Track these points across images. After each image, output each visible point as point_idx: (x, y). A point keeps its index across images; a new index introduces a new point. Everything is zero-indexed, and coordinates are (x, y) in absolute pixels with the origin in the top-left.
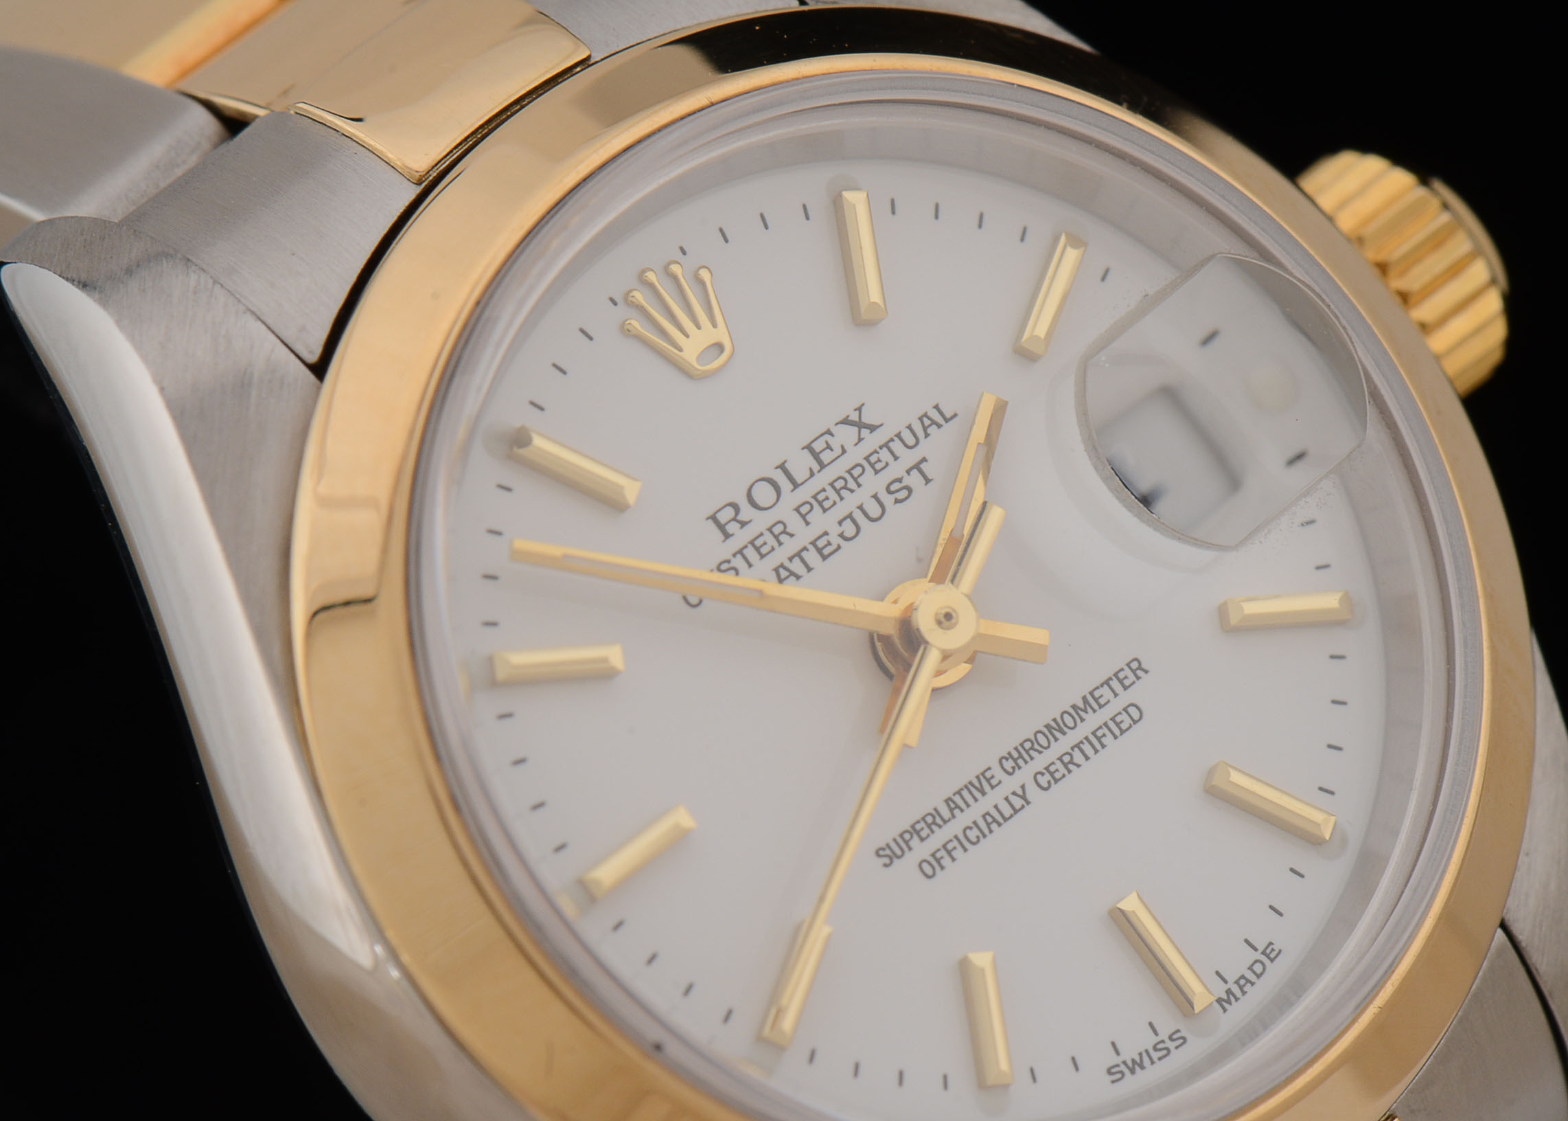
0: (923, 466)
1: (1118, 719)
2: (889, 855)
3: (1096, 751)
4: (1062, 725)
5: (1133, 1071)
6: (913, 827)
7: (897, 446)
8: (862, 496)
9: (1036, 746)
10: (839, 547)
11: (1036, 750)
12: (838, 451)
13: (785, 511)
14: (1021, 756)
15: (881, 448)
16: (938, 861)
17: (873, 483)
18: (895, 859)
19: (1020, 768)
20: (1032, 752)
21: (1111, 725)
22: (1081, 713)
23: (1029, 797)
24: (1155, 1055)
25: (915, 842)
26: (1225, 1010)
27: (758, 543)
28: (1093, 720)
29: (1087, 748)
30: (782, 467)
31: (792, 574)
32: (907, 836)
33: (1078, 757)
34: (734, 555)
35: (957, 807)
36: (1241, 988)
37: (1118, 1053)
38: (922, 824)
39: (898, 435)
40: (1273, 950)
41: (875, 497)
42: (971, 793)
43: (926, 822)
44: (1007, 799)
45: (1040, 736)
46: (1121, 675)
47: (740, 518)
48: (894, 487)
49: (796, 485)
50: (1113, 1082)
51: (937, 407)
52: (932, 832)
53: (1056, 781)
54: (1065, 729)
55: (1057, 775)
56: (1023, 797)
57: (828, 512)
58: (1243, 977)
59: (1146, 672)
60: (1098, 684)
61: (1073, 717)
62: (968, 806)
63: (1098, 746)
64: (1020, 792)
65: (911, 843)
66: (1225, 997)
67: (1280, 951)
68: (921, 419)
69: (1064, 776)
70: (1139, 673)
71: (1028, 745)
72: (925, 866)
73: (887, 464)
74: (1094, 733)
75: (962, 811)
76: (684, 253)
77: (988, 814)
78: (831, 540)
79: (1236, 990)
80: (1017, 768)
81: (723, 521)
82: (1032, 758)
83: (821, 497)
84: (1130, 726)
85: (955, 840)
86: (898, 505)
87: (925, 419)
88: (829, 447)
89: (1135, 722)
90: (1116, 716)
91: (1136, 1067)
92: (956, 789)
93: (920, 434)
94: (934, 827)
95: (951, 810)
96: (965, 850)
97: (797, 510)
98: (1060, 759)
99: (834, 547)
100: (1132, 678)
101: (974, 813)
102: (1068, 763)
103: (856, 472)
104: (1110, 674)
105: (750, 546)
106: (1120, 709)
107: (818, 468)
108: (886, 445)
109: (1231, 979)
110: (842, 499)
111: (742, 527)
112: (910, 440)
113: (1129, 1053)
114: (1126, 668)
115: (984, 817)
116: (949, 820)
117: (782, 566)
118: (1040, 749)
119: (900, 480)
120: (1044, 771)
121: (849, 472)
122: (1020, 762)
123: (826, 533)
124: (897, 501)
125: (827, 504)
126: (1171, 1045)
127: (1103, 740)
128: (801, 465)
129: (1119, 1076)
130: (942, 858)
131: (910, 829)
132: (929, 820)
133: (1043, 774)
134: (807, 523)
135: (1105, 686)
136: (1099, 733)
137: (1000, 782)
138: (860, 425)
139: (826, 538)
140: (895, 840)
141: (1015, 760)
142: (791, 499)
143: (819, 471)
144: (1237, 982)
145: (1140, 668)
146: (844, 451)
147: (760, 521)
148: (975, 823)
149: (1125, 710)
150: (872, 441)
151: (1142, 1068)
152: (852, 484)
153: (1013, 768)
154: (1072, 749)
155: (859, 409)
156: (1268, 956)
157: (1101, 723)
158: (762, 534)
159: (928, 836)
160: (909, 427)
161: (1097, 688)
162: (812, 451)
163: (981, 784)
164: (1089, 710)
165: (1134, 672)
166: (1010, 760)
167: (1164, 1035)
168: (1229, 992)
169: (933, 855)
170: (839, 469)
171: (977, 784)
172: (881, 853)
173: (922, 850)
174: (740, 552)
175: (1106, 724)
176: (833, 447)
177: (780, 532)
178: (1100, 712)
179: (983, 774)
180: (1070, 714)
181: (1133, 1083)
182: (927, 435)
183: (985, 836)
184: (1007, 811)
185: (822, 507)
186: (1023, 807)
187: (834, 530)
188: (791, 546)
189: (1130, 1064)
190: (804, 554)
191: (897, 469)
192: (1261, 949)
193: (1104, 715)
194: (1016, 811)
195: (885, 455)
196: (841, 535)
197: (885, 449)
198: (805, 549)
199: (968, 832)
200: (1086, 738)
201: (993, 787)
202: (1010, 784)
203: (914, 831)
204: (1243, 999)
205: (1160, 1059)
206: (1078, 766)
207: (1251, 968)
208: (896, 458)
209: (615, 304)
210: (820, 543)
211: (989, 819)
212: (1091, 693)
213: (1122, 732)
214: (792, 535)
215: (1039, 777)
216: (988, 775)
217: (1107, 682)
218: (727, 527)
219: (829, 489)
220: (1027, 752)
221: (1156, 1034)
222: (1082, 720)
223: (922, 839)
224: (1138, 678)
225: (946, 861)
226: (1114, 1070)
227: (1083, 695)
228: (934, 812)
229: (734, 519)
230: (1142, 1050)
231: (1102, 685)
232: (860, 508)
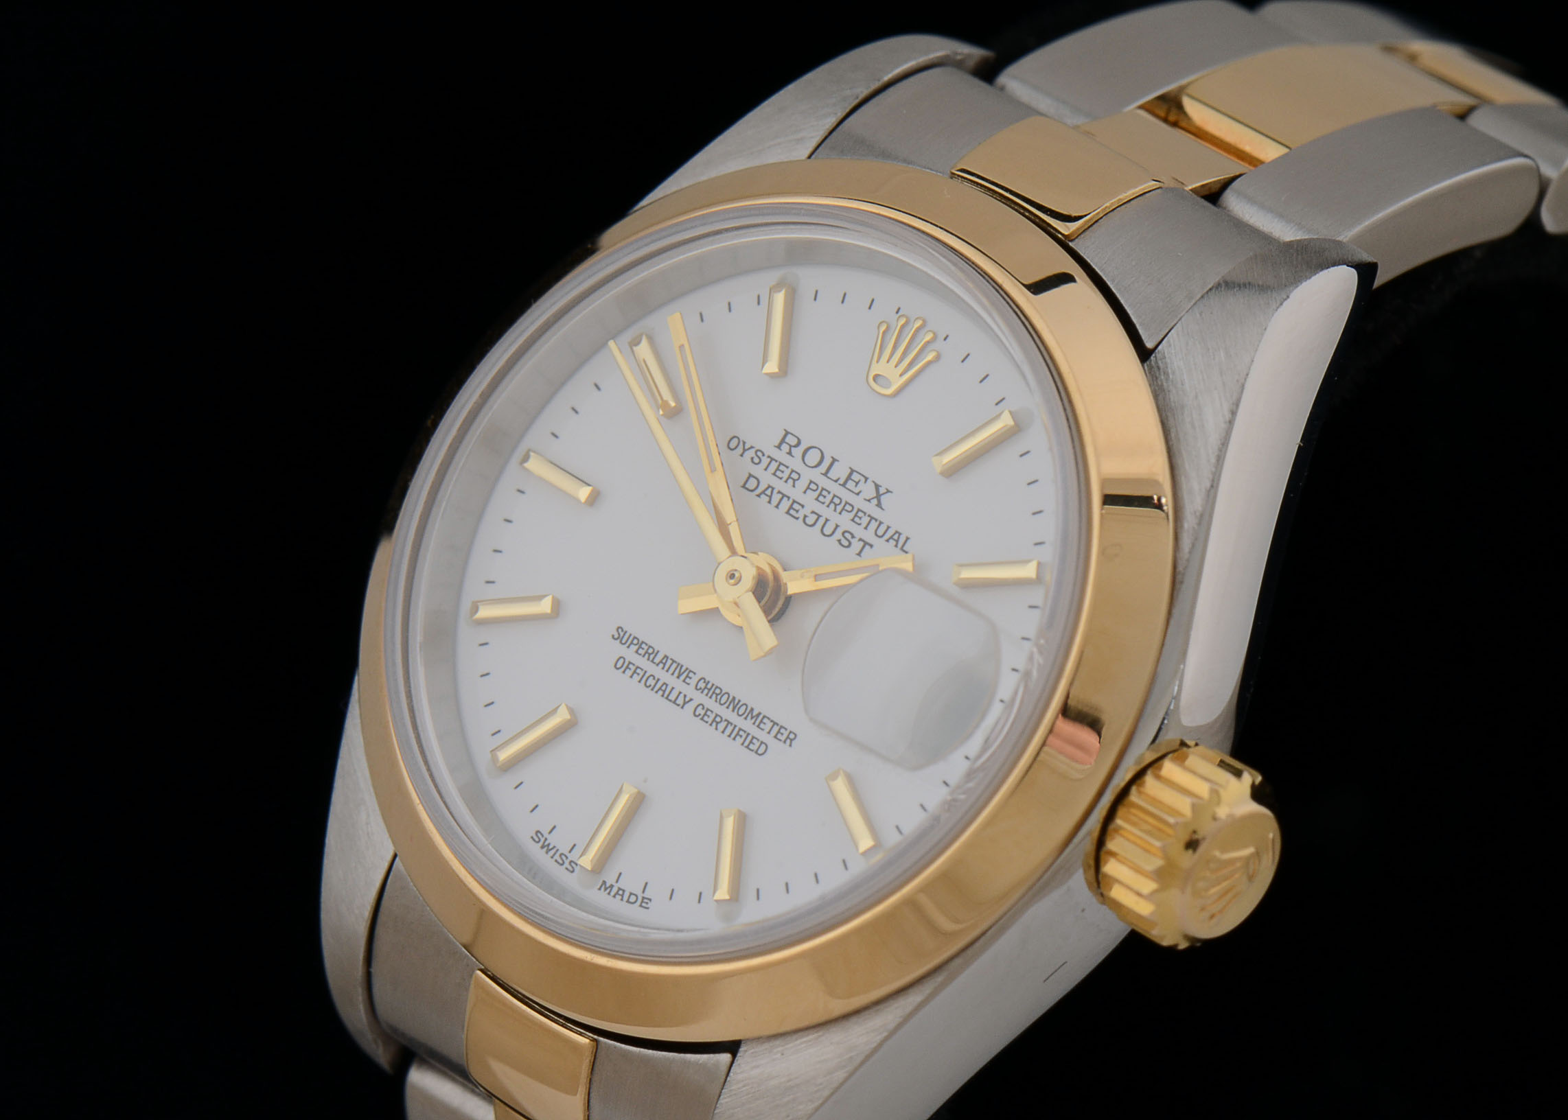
0: (867, 547)
1: (755, 741)
2: (621, 636)
3: (729, 736)
4: (738, 706)
5: (543, 847)
6: (643, 642)
7: (874, 525)
8: (835, 518)
9: (719, 697)
10: (797, 518)
11: (716, 698)
12: (857, 490)
13: (808, 475)
14: (709, 690)
15: (869, 516)
16: (627, 667)
17: (845, 521)
18: (619, 640)
19: (702, 692)
20: (714, 696)
21: (749, 738)
22: (750, 715)
23: (686, 706)
24: (557, 857)
25: (634, 648)
26: (600, 889)
27: (782, 468)
28: (747, 725)
29: (730, 728)
30: (834, 460)
31: (770, 497)
32: (635, 642)
33: (722, 726)
34: (769, 457)
35: (665, 664)
36: (617, 893)
37: (550, 832)
38: (646, 648)
39: (881, 523)
40: (647, 903)
41: (837, 526)
42: (676, 669)
43: (648, 649)
44: (680, 693)
45: (726, 696)
46: (782, 731)
47: (793, 449)
48: (847, 535)
49: (825, 474)
50: (532, 837)
51: (907, 539)
52: (644, 656)
53: (702, 719)
54: (736, 710)
55: (706, 718)
56: (685, 703)
57: (817, 502)
58: (624, 891)
59: (790, 745)
60: (772, 719)
61: (727, 701)
62: (667, 671)
63: (733, 736)
64: (687, 699)
65: (632, 646)
66: (608, 885)
67: (648, 908)
68: (896, 532)
69: (707, 722)
70: (788, 741)
71: (718, 691)
72: (622, 660)
73: (859, 524)
74: (740, 729)
75: (663, 668)
76: (945, 339)
77: (667, 685)
78: (800, 512)
79: (615, 890)
80: (701, 691)
81: (787, 440)
82: (711, 697)
83: (824, 493)
84: (752, 751)
85: (644, 672)
86: (837, 542)
87: (897, 535)
88: (857, 483)
89: (756, 752)
90: (756, 738)
91: (546, 848)
92: (675, 659)
93: (886, 537)
94: (647, 655)
95: (661, 662)
96: (640, 682)
97: (811, 482)
98: (717, 715)
99: (797, 515)
100: (783, 738)
101: (665, 677)
102: (715, 722)
103: (848, 508)
104: (780, 724)
105: (778, 463)
106: (761, 739)
107: (842, 483)
108: (872, 518)
109: (621, 884)
110: (786, 482)
111: (788, 453)
112: (880, 532)
113: (553, 840)
114: (788, 732)
115: (664, 684)
116: (654, 663)
117: (773, 489)
118: (718, 700)
119: (853, 537)
120: (705, 709)
121: (846, 503)
122: (706, 691)
123: (803, 506)
124: (839, 541)
125: (821, 499)
126: (567, 864)
127: (738, 737)
128: (840, 471)
129: (537, 840)
130: (630, 669)
131: (640, 642)
132: (650, 651)
133: (703, 708)
134: (805, 492)
135: (772, 723)
136: (741, 733)
137: (688, 684)
138: (878, 496)
139: (800, 507)
140: (630, 635)
141: (706, 688)
142: (816, 475)
143: (840, 484)
144: (619, 889)
145: (791, 740)
146: (858, 494)
147: (795, 463)
148: (658, 680)
149: (762, 743)
150: (871, 508)
151: (547, 853)
152: (839, 508)
153: (700, 689)
154: (726, 720)
155: (888, 491)
156: (642, 902)
157: (748, 731)
158: (787, 467)
159: (640, 654)
160: (888, 527)
161: (769, 718)
162: (851, 474)
163: (683, 673)
164: (754, 720)
165: (788, 737)
166: (704, 685)
167: (571, 857)
168: (612, 886)
169: (630, 663)
170: (846, 496)
171: (682, 670)
172: (620, 630)
173: (630, 654)
174: (772, 459)
175: (748, 734)
176: (858, 485)
177: (793, 478)
178: (755, 727)
179: (691, 671)
180: (746, 709)
181: (535, 850)
182: (887, 541)
183: (652, 689)
184: (672, 697)
185: (819, 496)
186: (678, 705)
187: (807, 511)
188: (787, 488)
189: (546, 844)
190: (785, 499)
191: (859, 531)
192: (645, 895)
193: (754, 731)
194: (674, 702)
195: (865, 520)
196: (805, 516)
197: (869, 518)
198: (789, 498)
199: (652, 678)
200: (735, 726)
201: (684, 681)
202: (690, 691)
203: (640, 644)
204: (610, 897)
205: (556, 861)
206: (716, 729)
207: (631, 894)
208: (866, 528)
209: (897, 312)
210: (796, 506)
211: (663, 688)
212: (764, 717)
213: (747, 747)
214: (794, 486)
215: (701, 707)
216: (691, 675)
217: (775, 723)
218: (784, 444)
219: (831, 495)
220: (714, 693)
221: (570, 852)
222: (746, 718)
223: (637, 652)
224: (785, 742)
225: (629, 673)
226: (539, 835)
227: (762, 712)
228: (656, 652)
229: (791, 446)
230: (558, 847)
231: (772, 721)
232: (827, 520)
